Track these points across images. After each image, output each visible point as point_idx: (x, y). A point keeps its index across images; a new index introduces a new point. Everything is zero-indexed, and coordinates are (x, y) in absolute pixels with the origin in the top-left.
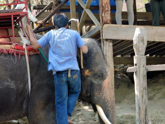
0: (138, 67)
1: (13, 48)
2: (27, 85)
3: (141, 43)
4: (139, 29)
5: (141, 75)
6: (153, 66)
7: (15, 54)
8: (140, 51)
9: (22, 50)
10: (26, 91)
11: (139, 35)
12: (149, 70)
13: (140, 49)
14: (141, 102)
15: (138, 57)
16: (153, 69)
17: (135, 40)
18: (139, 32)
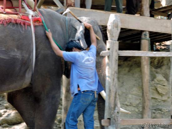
0: (111, 52)
1: (20, 18)
2: (31, 55)
3: (115, 29)
4: (114, 16)
5: (114, 59)
6: (124, 52)
7: (22, 24)
8: (113, 37)
9: (28, 21)
10: (31, 61)
11: (114, 21)
12: (120, 55)
13: (114, 35)
14: (112, 84)
15: (111, 42)
16: (125, 54)
17: (109, 26)
18: (114, 19)
